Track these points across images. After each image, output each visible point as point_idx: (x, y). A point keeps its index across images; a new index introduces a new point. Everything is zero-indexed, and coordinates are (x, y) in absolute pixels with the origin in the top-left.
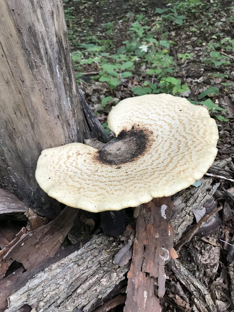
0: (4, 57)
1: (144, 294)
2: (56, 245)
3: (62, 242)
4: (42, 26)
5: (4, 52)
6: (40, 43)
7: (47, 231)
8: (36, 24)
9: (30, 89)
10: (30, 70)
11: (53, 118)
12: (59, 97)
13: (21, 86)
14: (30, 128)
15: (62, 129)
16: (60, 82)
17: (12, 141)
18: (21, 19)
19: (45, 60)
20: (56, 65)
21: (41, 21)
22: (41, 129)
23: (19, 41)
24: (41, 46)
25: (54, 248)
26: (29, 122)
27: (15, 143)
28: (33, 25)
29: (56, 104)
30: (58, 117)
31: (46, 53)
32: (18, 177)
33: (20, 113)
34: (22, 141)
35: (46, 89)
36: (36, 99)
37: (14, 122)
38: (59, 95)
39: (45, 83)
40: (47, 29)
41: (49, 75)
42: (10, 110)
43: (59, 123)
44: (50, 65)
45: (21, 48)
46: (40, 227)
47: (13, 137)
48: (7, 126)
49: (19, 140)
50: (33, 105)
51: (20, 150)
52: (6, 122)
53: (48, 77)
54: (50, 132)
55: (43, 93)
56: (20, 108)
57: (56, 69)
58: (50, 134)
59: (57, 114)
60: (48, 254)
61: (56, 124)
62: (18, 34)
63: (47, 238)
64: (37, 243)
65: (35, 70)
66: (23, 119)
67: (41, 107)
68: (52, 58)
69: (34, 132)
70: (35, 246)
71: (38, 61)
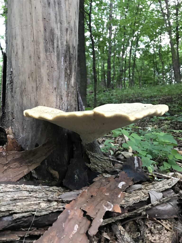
0: (33, 41)
1: (75, 226)
2: (20, 174)
3: (25, 174)
4: (59, 32)
5: (34, 39)
6: (55, 40)
7: (17, 157)
8: (56, 30)
9: (42, 64)
10: (45, 52)
11: (51, 87)
12: (59, 77)
13: (37, 61)
14: (35, 90)
15: (56, 99)
16: (63, 68)
17: (21, 98)
18: (48, 24)
19: (55, 50)
20: (62, 57)
21: (59, 29)
22: (41, 92)
23: (43, 35)
24: (55, 41)
25: (18, 176)
26: (35, 85)
27: (23, 99)
28: (54, 29)
29: (56, 80)
30: (55, 89)
31: (58, 47)
32: (17, 128)
33: (32, 78)
34: (27, 99)
35: (52, 67)
36: (44, 71)
37: (26, 84)
38: (59, 75)
39: (52, 64)
40: (62, 35)
41: (56, 60)
42: (27, 75)
43: (55, 93)
44: (58, 55)
45: (43, 39)
46: (14, 151)
47: (23, 94)
48: (21, 86)
49: (26, 97)
50: (41, 74)
51: (24, 106)
52: (22, 83)
53: (55, 61)
54: (47, 96)
55: (49, 69)
56: (33, 75)
57: (61, 59)
58: (47, 98)
59: (55, 87)
60: (11, 178)
61: (52, 93)
62: (44, 31)
63: (15, 165)
64: (6, 165)
65: (48, 53)
66: (32, 83)
67: (45, 77)
68: (61, 51)
69: (37, 93)
70: (4, 167)
71: (51, 49)
